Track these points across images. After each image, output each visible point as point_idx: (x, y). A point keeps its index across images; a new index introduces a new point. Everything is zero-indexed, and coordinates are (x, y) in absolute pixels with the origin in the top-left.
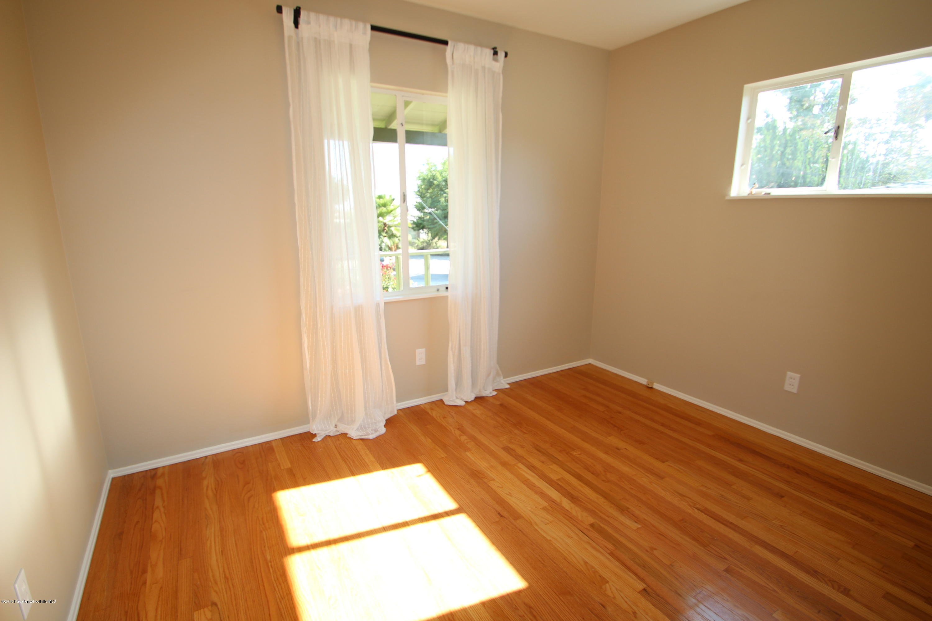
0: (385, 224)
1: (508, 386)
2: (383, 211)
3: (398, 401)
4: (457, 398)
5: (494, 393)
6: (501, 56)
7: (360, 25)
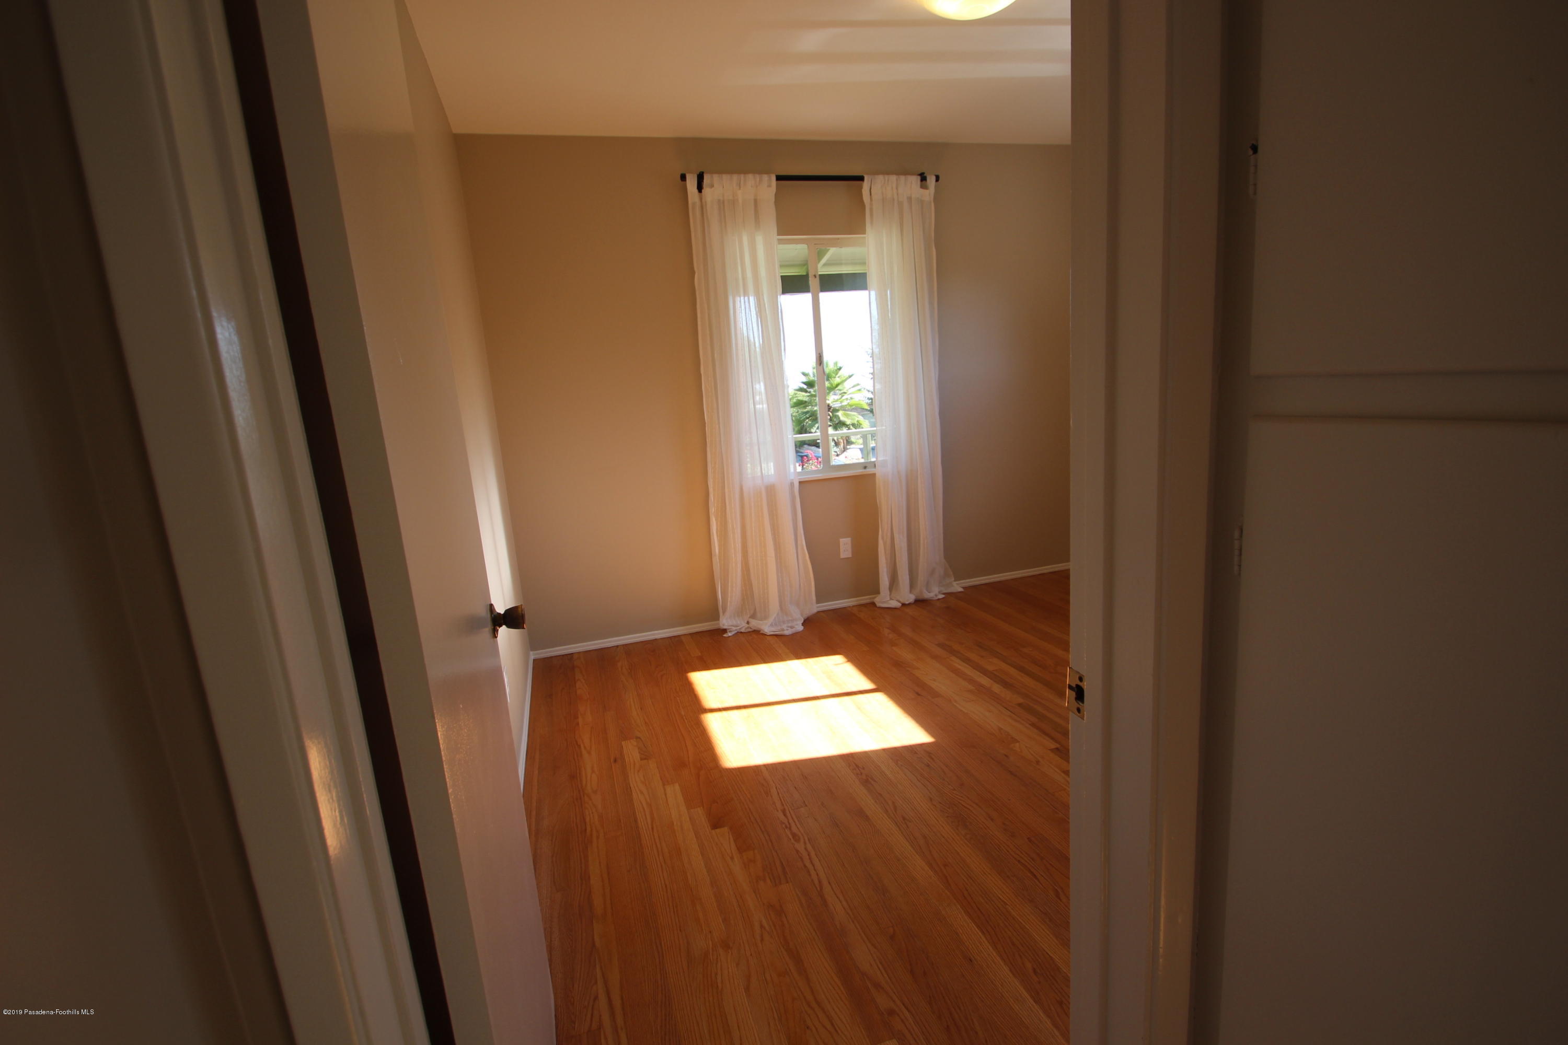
0: (829, 407)
1: (961, 590)
2: (827, 386)
3: (818, 602)
4: (891, 599)
5: (941, 596)
6: (931, 180)
7: (765, 177)
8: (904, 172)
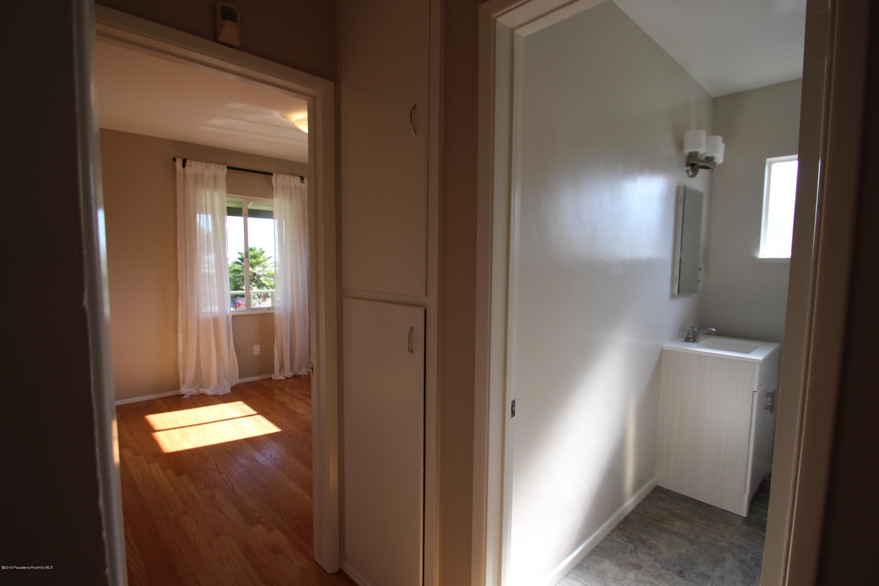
0: (255, 274)
2: (253, 262)
3: (239, 378)
4: (280, 375)
5: (306, 374)
6: (306, 180)
7: (221, 167)
8: (292, 174)
